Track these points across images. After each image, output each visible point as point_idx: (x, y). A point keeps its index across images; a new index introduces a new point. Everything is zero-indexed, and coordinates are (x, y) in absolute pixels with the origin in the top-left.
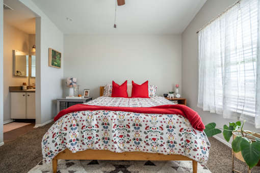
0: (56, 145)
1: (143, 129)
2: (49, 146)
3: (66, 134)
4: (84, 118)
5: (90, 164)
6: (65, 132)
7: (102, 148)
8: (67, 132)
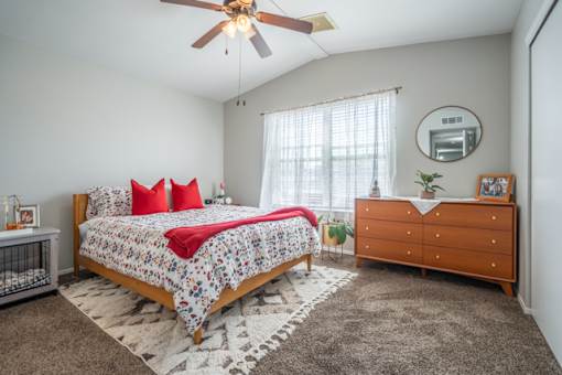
0: (217, 288)
1: (285, 237)
2: (207, 294)
3: (224, 268)
4: (235, 238)
5: (223, 313)
6: (222, 265)
7: (256, 272)
8: (225, 264)
